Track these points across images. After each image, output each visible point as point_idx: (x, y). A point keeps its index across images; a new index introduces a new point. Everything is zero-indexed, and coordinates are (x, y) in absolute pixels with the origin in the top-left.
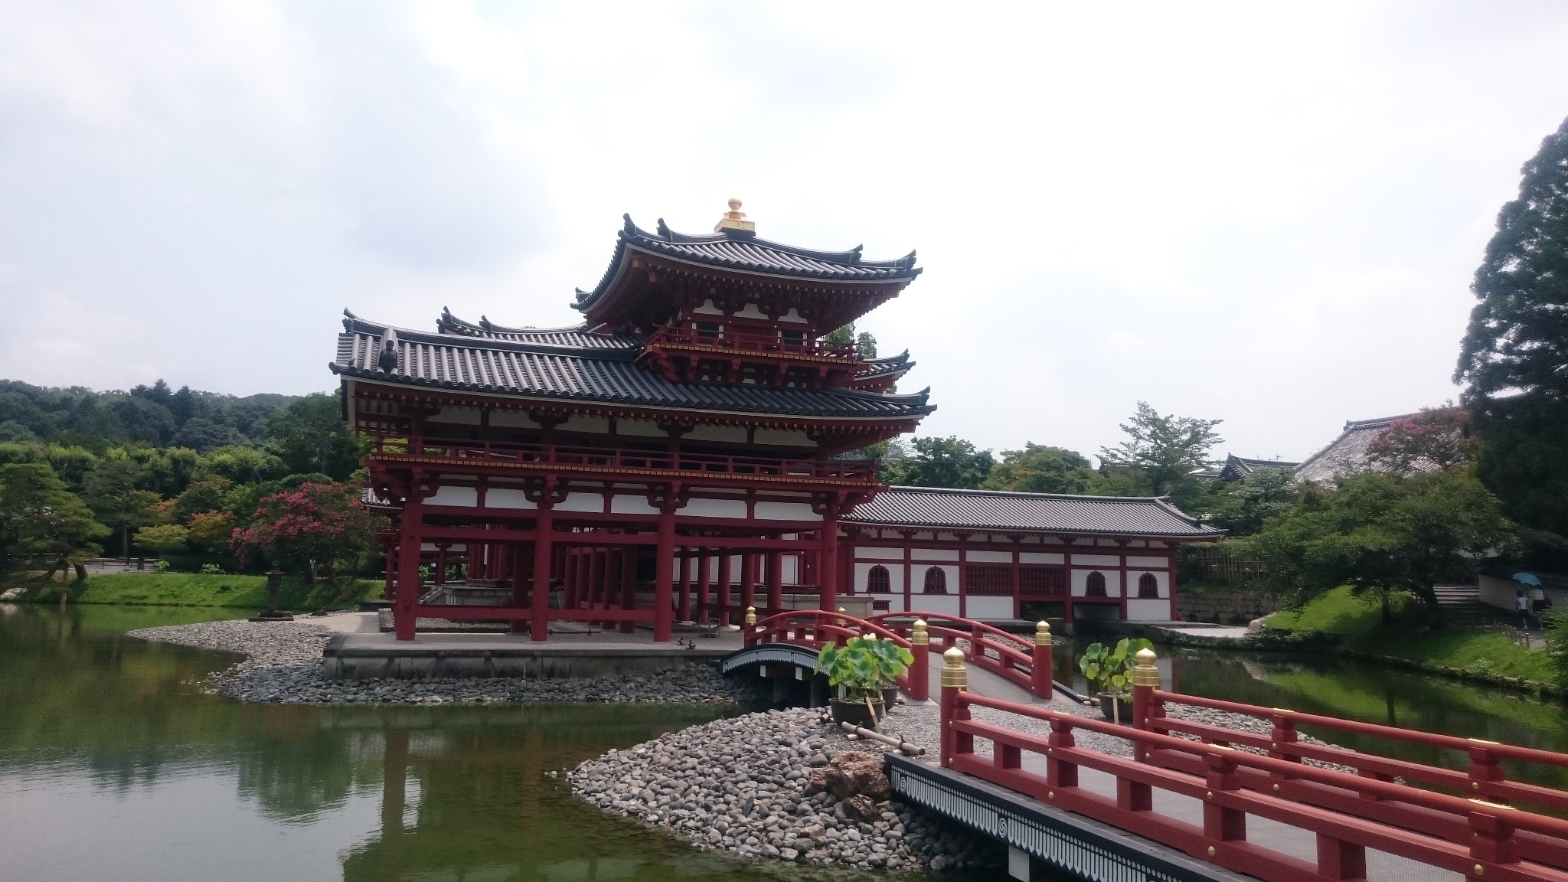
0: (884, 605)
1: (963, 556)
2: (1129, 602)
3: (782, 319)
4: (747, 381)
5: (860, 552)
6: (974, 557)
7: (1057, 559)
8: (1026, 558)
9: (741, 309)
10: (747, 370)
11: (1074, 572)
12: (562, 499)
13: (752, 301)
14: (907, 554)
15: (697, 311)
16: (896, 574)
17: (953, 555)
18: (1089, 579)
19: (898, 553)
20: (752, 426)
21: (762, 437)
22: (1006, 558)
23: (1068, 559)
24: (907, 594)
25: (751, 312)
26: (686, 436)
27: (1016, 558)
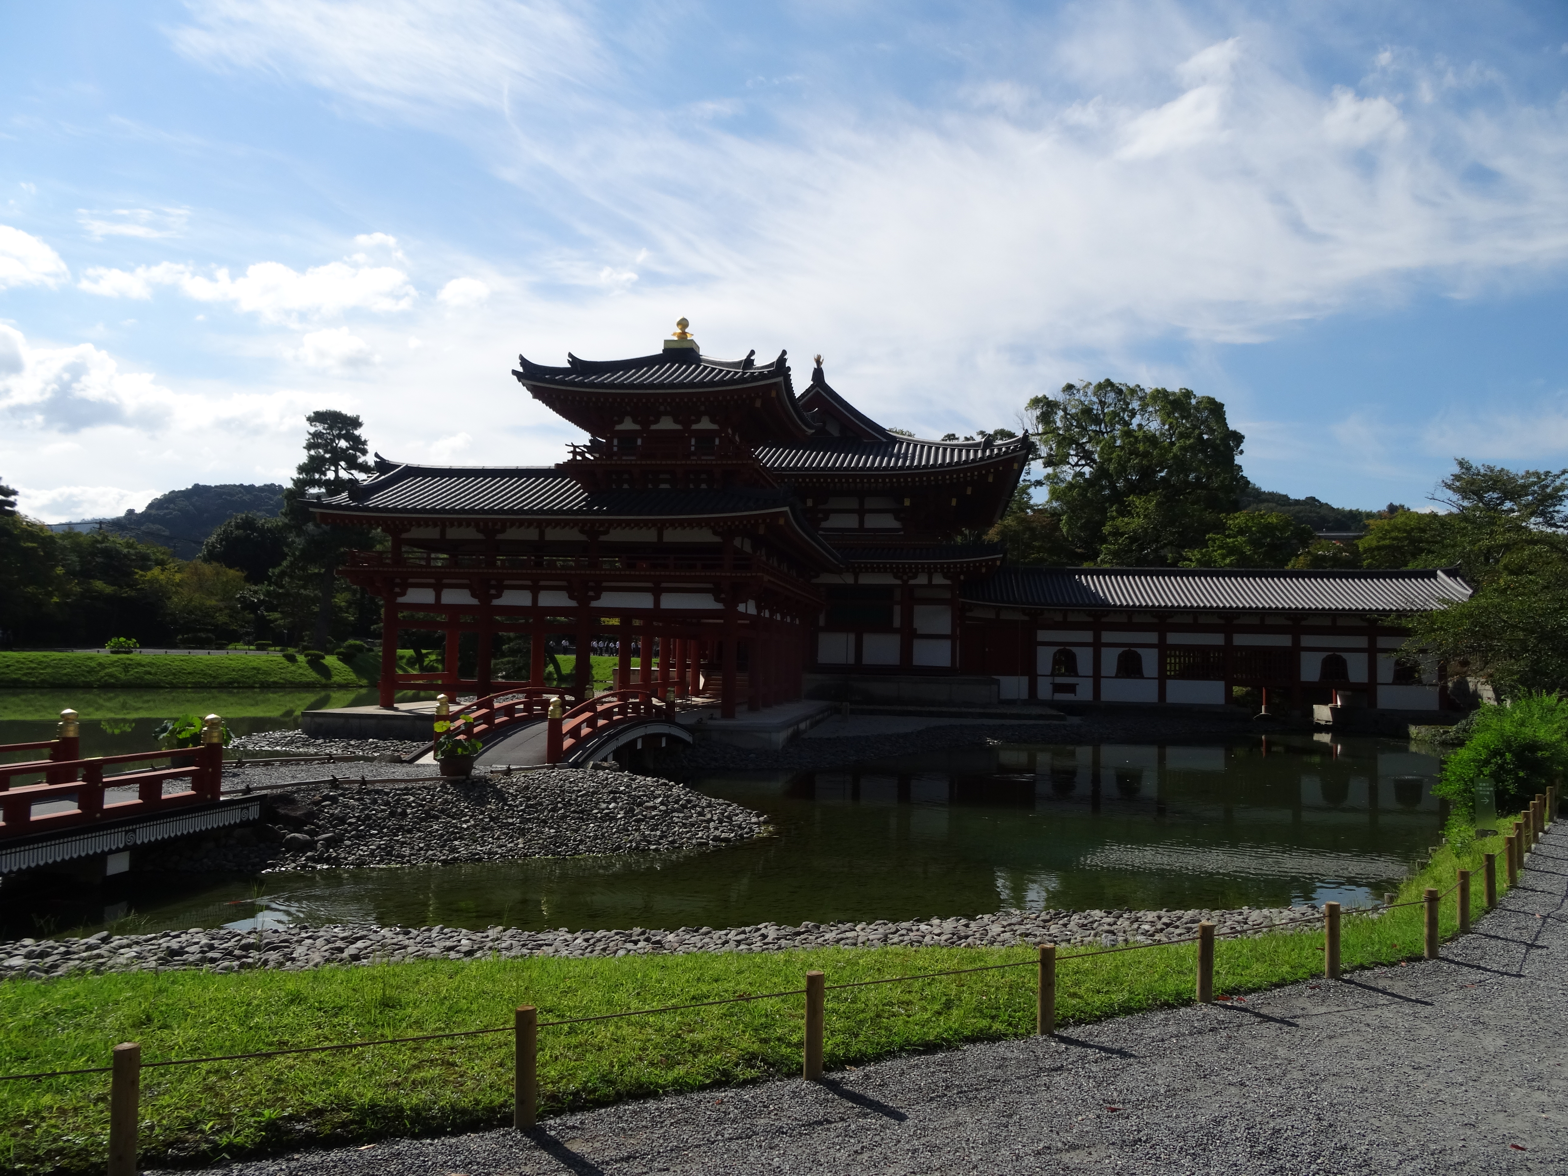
0: (1071, 688)
1: (1162, 638)
2: (1381, 690)
3: (695, 427)
4: (662, 486)
5: (1043, 635)
6: (1173, 638)
7: (1285, 641)
8: (1240, 640)
9: (657, 421)
10: (661, 476)
11: (1304, 655)
12: (499, 596)
13: (666, 413)
14: (1097, 637)
15: (618, 427)
16: (1084, 658)
17: (1152, 637)
18: (1326, 662)
19: (1087, 636)
20: (661, 526)
21: (671, 536)
22: (1217, 639)
23: (1296, 641)
24: (1097, 677)
25: (666, 424)
26: (603, 538)
27: (1229, 640)
